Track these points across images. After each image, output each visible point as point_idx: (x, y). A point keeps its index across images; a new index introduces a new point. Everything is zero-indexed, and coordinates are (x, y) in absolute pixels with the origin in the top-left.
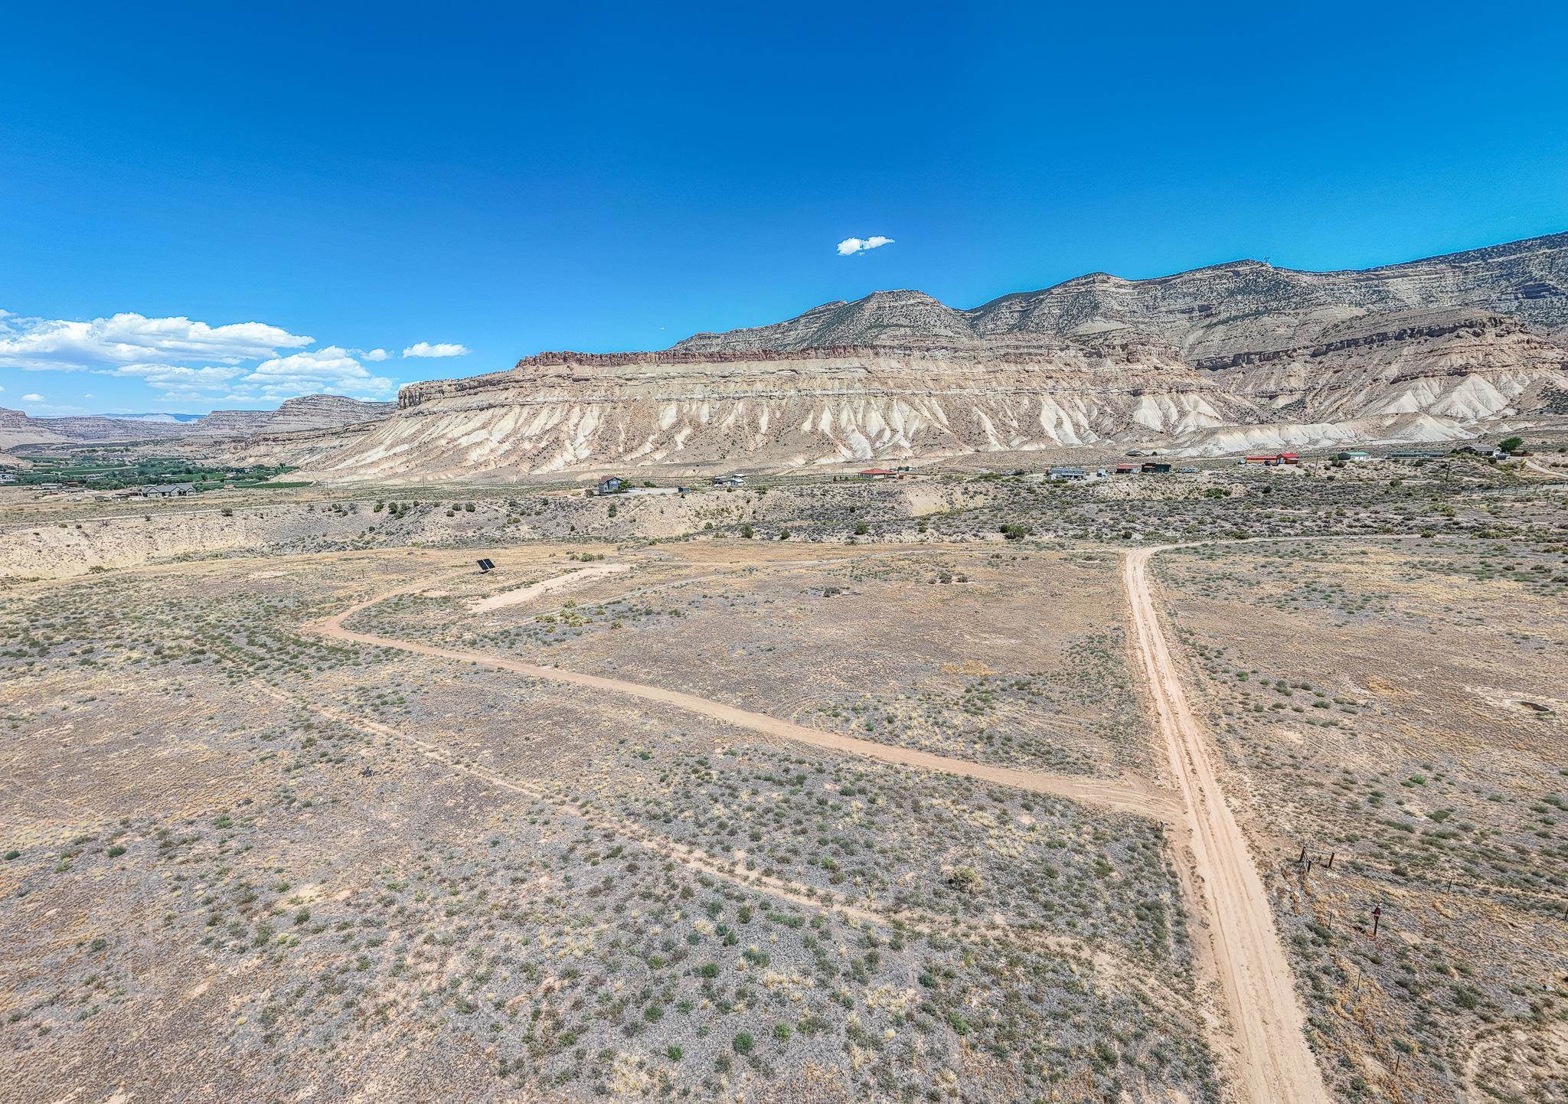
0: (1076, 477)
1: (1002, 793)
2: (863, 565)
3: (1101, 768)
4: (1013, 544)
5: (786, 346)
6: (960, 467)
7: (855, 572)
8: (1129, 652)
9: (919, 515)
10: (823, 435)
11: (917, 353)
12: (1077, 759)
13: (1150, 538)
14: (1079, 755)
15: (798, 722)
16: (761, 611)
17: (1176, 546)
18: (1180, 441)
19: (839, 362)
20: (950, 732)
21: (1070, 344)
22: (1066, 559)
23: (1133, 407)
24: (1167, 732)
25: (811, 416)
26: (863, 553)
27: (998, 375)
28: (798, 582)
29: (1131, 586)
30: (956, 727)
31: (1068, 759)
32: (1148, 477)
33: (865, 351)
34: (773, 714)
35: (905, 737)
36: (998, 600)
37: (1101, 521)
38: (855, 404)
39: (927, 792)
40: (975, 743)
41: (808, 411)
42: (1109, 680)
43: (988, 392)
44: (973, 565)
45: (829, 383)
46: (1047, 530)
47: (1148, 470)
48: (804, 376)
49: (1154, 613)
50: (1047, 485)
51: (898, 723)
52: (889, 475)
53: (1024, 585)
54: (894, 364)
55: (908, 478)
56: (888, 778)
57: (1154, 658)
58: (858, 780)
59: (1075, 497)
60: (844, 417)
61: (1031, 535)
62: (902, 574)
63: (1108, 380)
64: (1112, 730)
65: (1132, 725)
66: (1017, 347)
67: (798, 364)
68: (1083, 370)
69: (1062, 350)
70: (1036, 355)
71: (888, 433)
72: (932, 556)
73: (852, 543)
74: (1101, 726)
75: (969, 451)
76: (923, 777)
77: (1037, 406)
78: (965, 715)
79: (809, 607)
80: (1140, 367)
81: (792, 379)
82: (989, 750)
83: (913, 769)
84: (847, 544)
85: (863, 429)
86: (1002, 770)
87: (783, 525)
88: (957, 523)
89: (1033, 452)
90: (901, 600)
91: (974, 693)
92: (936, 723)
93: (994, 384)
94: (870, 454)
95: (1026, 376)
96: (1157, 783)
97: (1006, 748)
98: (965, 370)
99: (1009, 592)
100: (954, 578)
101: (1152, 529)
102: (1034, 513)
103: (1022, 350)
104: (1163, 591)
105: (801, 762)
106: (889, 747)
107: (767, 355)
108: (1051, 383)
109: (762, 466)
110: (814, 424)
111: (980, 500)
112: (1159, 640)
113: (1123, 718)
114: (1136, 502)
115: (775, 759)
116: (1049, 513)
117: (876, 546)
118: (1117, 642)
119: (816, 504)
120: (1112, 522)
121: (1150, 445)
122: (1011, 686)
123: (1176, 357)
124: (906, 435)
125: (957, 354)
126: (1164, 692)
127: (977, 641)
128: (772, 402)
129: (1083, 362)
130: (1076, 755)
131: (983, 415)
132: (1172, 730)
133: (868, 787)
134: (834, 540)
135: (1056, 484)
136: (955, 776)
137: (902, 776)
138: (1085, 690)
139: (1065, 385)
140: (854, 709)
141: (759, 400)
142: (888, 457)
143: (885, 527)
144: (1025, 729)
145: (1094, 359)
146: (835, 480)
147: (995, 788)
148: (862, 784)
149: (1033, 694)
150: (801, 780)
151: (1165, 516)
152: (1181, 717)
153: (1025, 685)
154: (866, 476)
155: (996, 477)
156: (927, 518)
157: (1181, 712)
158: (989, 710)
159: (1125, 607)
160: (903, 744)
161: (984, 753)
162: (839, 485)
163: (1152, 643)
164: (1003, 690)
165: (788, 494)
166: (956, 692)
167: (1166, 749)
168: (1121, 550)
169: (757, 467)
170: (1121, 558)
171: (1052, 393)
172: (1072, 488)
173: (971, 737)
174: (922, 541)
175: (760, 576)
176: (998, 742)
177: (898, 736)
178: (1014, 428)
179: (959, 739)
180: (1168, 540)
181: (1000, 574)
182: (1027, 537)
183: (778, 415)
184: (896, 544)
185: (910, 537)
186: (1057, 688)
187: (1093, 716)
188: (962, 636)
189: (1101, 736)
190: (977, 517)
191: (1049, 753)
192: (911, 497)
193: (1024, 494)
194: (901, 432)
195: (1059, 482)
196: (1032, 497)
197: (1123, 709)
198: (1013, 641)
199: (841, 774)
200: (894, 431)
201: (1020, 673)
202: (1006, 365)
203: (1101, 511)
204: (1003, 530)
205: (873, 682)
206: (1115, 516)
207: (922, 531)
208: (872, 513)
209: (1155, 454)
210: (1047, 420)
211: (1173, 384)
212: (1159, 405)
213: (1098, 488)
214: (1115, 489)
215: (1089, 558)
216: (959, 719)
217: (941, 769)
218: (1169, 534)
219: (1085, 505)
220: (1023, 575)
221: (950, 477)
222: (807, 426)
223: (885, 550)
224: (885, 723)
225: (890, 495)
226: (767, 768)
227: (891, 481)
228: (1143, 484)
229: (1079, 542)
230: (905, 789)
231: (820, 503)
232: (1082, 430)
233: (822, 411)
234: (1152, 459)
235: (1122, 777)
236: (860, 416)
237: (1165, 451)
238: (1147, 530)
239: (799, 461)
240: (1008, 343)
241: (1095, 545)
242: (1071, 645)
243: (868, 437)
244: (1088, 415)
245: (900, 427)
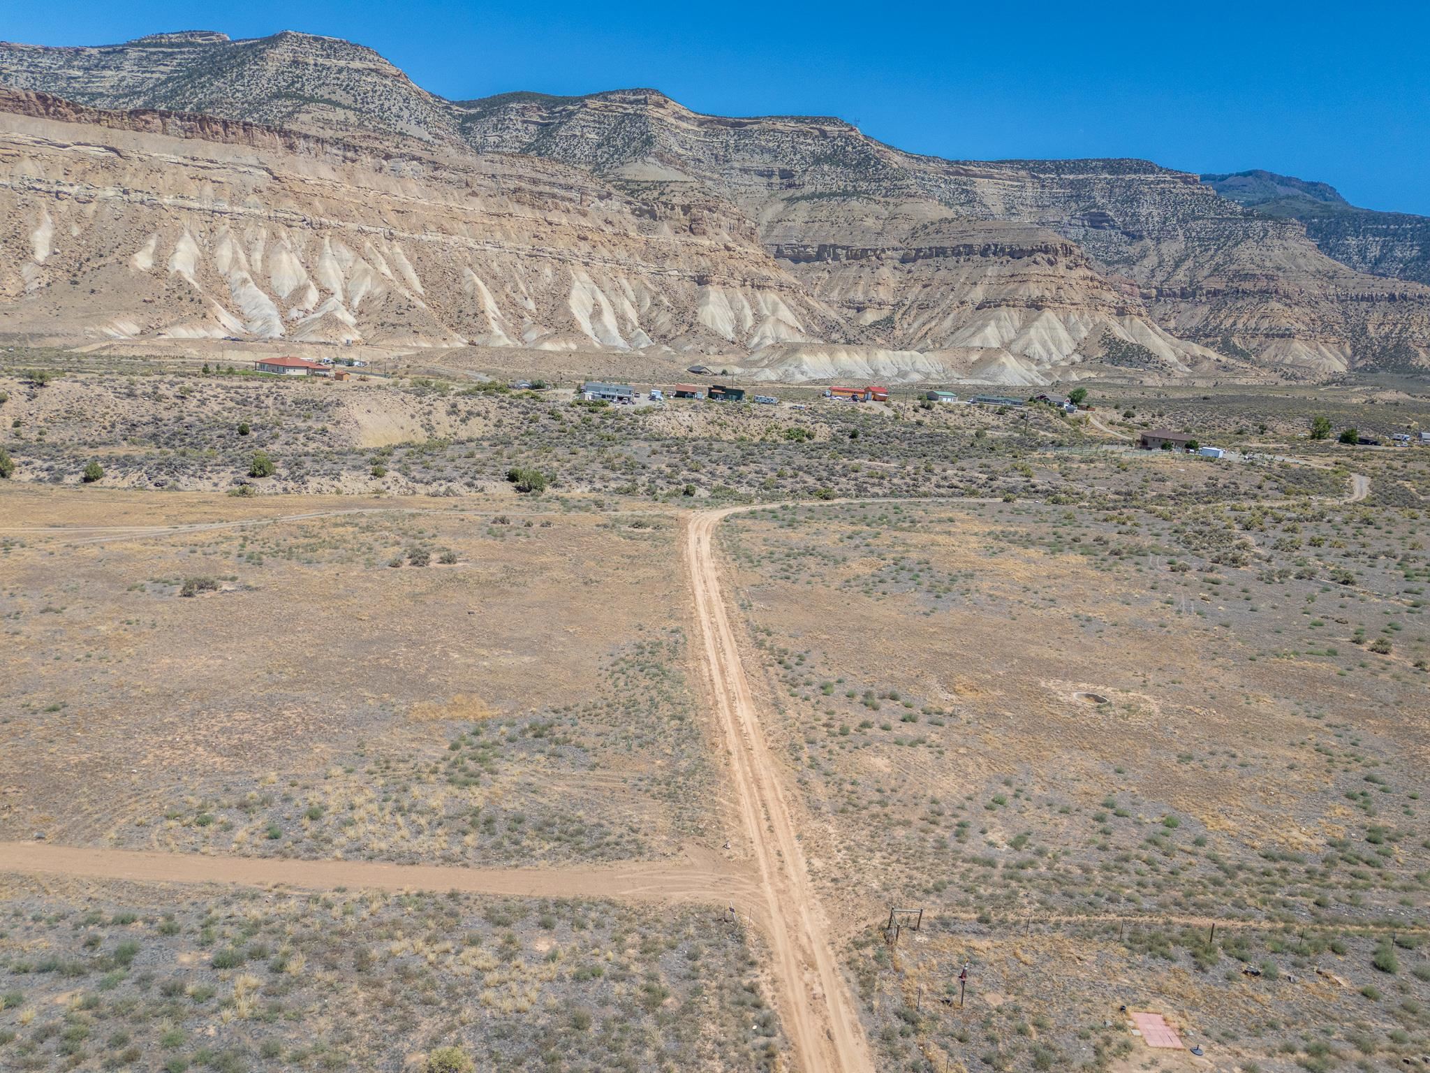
0: (620, 398)
1: (507, 910)
2: (265, 534)
3: (654, 844)
4: (528, 500)
5: (94, 96)
6: (445, 369)
7: (249, 548)
8: (691, 665)
9: (371, 444)
10: (180, 281)
11: (367, 160)
12: (621, 837)
13: (720, 496)
14: (624, 830)
15: (118, 843)
16: (33, 629)
17: (750, 508)
18: (756, 357)
19: (211, 150)
20: (423, 821)
21: (613, 190)
22: (605, 526)
23: (698, 299)
24: (739, 777)
25: (152, 243)
26: (265, 511)
27: (504, 221)
28: (123, 568)
29: (694, 565)
30: (433, 811)
31: (609, 839)
32: (716, 405)
33: (268, 138)
34: (61, 837)
35: (343, 840)
36: (503, 592)
37: (654, 467)
38: (248, 234)
39: (382, 931)
40: (465, 833)
41: (146, 233)
42: (665, 710)
43: (488, 247)
44: (465, 534)
45: (193, 185)
46: (579, 480)
47: (717, 396)
48: (137, 164)
49: (723, 605)
50: (578, 408)
51: (328, 818)
52: (315, 370)
53: (544, 568)
54: (325, 172)
55: (352, 379)
56: (308, 921)
57: (723, 671)
58: (250, 934)
59: (619, 430)
60: (225, 253)
61: (555, 486)
62: (341, 551)
63: (665, 256)
64: (668, 784)
65: (694, 773)
66: (535, 182)
67: (123, 138)
68: (632, 234)
69: (601, 198)
70: (563, 199)
71: (313, 296)
72: (395, 519)
73: (243, 492)
74: (654, 780)
75: (459, 342)
76: (375, 906)
77: (564, 282)
78: (450, 788)
79: (148, 619)
80: (706, 242)
81: (108, 167)
82: (488, 843)
83: (356, 896)
84: (232, 494)
85: (264, 281)
86: (510, 872)
87: (88, 453)
88: (440, 462)
89: (558, 354)
90: (338, 597)
91: (465, 749)
92: (400, 809)
93: (498, 235)
94: (278, 329)
95: (549, 229)
96: (727, 853)
97: (516, 836)
98: (453, 204)
99: (520, 580)
100: (434, 556)
101: (720, 482)
102: (560, 452)
103: (541, 188)
104: (733, 572)
105: (124, 922)
106: (312, 864)
107: (47, 105)
108: (585, 247)
109: (36, 329)
110: (160, 258)
111: (476, 428)
112: (729, 646)
113: (684, 764)
114: (701, 443)
115: (66, 925)
116: (582, 452)
117: (292, 499)
118: (674, 651)
119: (165, 415)
120: (669, 470)
121: (720, 359)
122: (523, 732)
123: (751, 235)
124: (347, 302)
125: (437, 173)
126: (736, 720)
127: (471, 661)
128: (63, 206)
129: (631, 223)
130: (618, 831)
131: (480, 283)
132: (745, 773)
133: (270, 942)
134: (205, 485)
135: (593, 407)
136: (431, 895)
137: (337, 911)
138: (632, 729)
139: (607, 255)
140: (243, 806)
141: (29, 196)
142: (313, 338)
143: (308, 464)
144: (544, 801)
145: (646, 220)
146: (206, 371)
147: (498, 904)
148: (257, 940)
149: (557, 743)
150: (125, 957)
151: (737, 464)
152: (756, 753)
153: (544, 729)
154: (274, 369)
155: (499, 389)
156: (387, 452)
157: (756, 747)
158: (487, 776)
159: (686, 598)
160: (338, 853)
161: (480, 848)
162: (214, 382)
163: (720, 650)
164: (511, 740)
165: (99, 390)
166: (435, 752)
167: (737, 802)
168: (681, 513)
169: (25, 330)
170: (681, 524)
171: (587, 264)
172: (615, 415)
173: (459, 824)
174: (377, 491)
175: (30, 556)
176: (500, 827)
177: (329, 841)
178: (529, 312)
179: (439, 831)
180: (742, 500)
181: (507, 549)
182: (549, 490)
183: (76, 231)
184: (330, 497)
185: (355, 484)
186: (593, 729)
187: (643, 767)
188: (446, 654)
189: (653, 797)
190: (472, 455)
191: (580, 832)
192: (358, 414)
193: (544, 419)
194: (339, 296)
195: (596, 404)
196: (555, 425)
197: (682, 751)
198: (526, 659)
199: (213, 929)
200: (325, 292)
201: (537, 710)
202: (517, 206)
203: (654, 453)
204: (512, 478)
205: (282, 751)
206: (674, 461)
207: (376, 474)
208: (284, 437)
209: (724, 373)
210: (579, 304)
211: (748, 273)
212: (730, 302)
213: (651, 418)
214: (673, 421)
215: (638, 525)
216: (438, 797)
217: (407, 888)
218: (742, 490)
219: (633, 443)
220: (542, 552)
221: (427, 384)
222: (143, 261)
223: (309, 507)
224: (306, 822)
225: (320, 407)
226: (45, 945)
227: (320, 382)
228: (711, 415)
229: (624, 500)
230: (342, 934)
231: (175, 412)
232: (629, 327)
233: (178, 237)
234: (720, 381)
235: (682, 853)
236: (257, 256)
237: (738, 370)
238: (715, 483)
239: (126, 328)
240: (521, 172)
241: (646, 504)
242: (612, 660)
243: (274, 296)
244: (637, 305)
245: (337, 287)
